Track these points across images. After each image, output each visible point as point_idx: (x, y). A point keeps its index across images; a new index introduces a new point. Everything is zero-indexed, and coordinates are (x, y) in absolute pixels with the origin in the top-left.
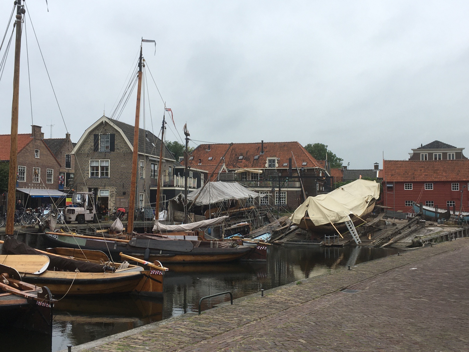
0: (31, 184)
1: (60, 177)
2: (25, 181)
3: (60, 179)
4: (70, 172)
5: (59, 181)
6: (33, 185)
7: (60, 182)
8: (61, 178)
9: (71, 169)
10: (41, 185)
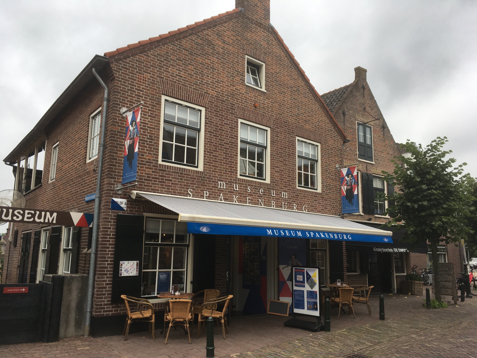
0: (230, 183)
1: (345, 171)
2: (201, 168)
3: (344, 178)
4: (373, 171)
5: (342, 184)
6: (236, 187)
7: (344, 188)
8: (348, 175)
9: (373, 163)
10: (273, 193)
